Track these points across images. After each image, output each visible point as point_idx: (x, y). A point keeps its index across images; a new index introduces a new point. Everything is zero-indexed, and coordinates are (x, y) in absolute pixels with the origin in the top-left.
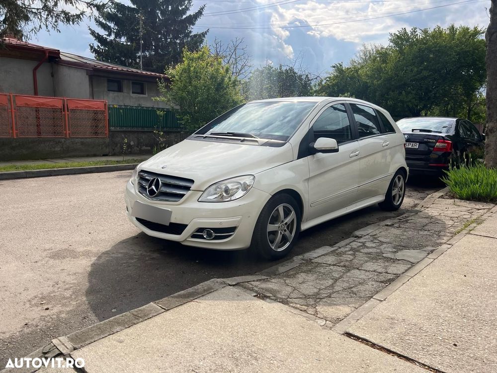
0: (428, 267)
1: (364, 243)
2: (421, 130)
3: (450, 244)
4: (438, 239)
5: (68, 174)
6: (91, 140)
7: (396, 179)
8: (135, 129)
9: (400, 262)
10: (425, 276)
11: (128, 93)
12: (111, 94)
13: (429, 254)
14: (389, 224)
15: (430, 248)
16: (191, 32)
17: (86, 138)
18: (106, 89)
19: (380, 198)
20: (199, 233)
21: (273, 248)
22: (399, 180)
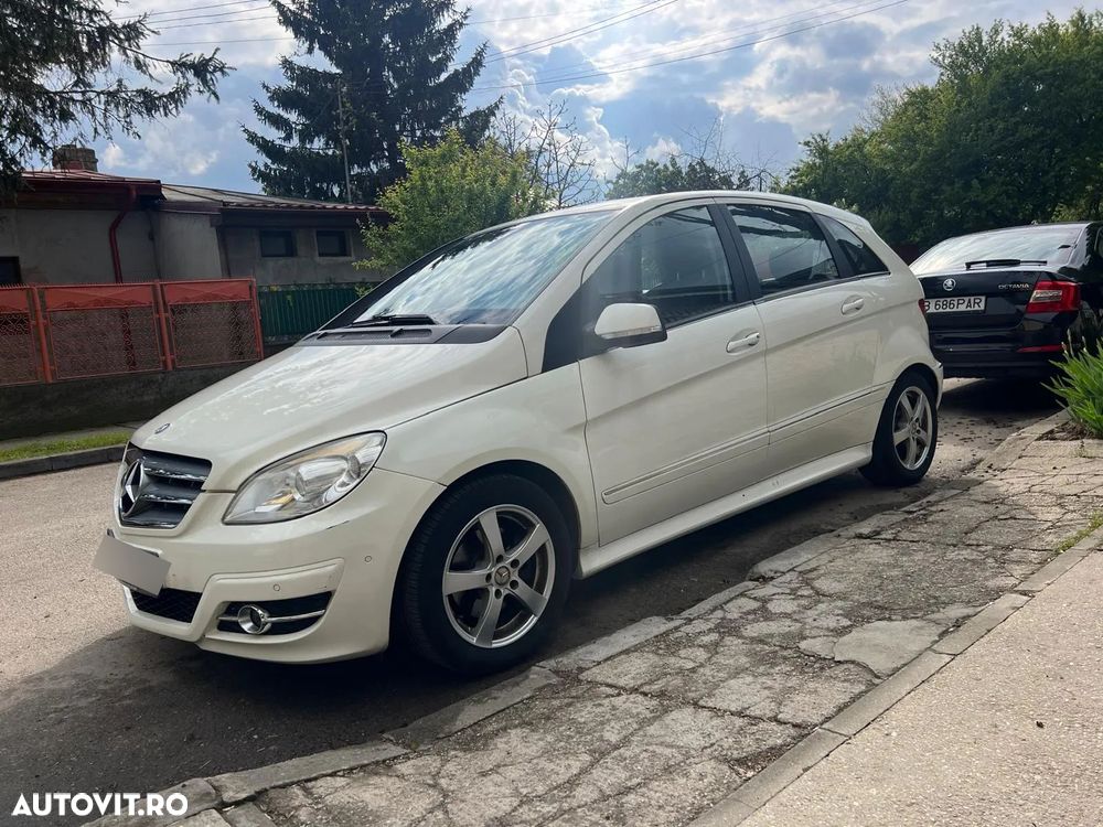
0: (925, 686)
1: (765, 601)
2: (990, 263)
3: (1024, 593)
4: (995, 575)
7: (904, 400)
9: (839, 670)
10: (894, 734)
11: (311, 257)
12: (271, 263)
13: (942, 635)
14: (866, 530)
15: (956, 611)
16: (460, 109)
17: (213, 367)
18: (258, 253)
21: (474, 641)
22: (913, 400)
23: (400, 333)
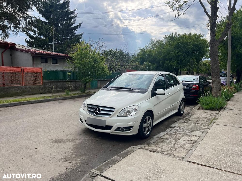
1: (177, 130)
2: (186, 81)
3: (209, 129)
6: (34, 86)
8: (55, 81)
9: (194, 136)
10: (205, 141)
11: (51, 64)
12: (42, 64)
13: (203, 133)
14: (183, 121)
15: (202, 130)
16: (75, 34)
17: (32, 86)
18: (40, 62)
19: (176, 111)
20: (119, 129)
21: (145, 133)
23: (129, 91)
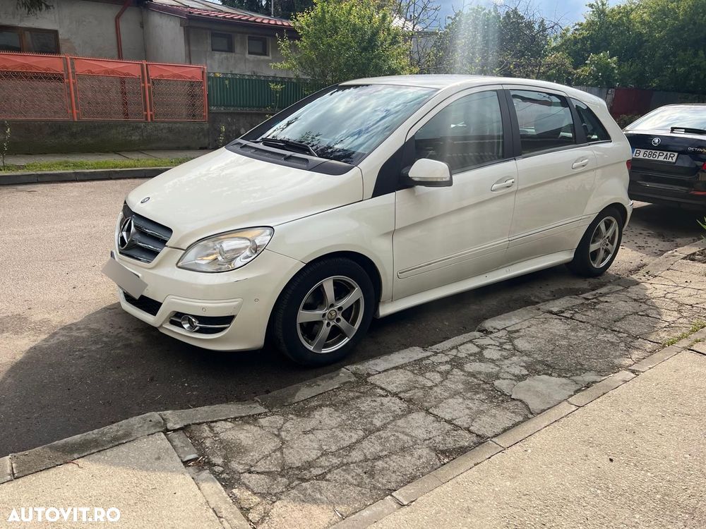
0: (556, 424)
1: (482, 348)
2: (687, 130)
3: (633, 372)
4: (621, 356)
5: (135, 178)
7: (602, 225)
8: (247, 110)
9: (511, 405)
10: (529, 451)
12: (217, 55)
13: (576, 392)
14: (555, 309)
15: (589, 377)
17: (176, 122)
18: (209, 49)
19: (565, 256)
21: (311, 348)
22: (608, 225)
23: (289, 158)
